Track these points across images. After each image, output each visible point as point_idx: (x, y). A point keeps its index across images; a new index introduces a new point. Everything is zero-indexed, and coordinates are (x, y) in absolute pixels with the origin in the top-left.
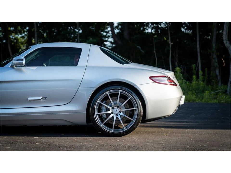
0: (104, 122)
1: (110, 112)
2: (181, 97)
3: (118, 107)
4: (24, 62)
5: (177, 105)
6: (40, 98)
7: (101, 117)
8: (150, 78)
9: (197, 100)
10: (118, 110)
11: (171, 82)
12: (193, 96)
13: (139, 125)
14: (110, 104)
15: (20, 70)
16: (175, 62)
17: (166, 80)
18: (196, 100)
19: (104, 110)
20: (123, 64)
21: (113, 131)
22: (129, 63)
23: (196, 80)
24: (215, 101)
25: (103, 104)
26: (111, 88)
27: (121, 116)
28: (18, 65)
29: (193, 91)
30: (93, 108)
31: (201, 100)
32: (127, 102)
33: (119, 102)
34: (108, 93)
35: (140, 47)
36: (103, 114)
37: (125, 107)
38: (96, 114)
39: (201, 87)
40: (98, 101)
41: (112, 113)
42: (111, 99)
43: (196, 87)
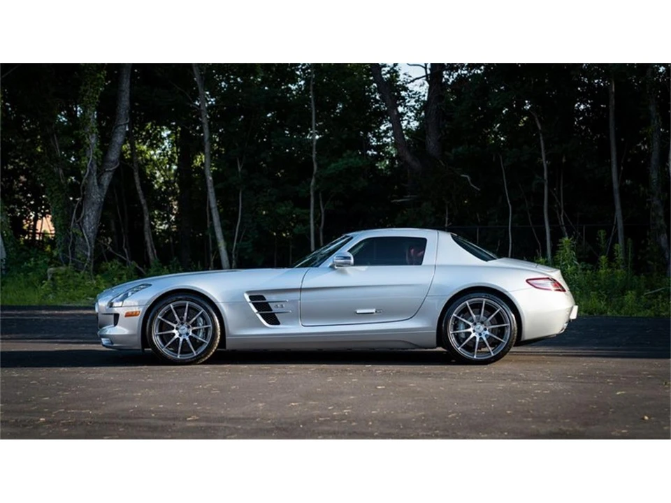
0: (462, 344)
1: (470, 330)
2: (572, 309)
3: (482, 323)
4: (352, 261)
5: (566, 320)
6: (374, 311)
7: (457, 337)
8: (527, 281)
9: (610, 312)
10: (482, 327)
11: (555, 286)
12: (600, 302)
13: (511, 350)
14: (470, 319)
15: (343, 272)
16: (558, 214)
17: (549, 284)
18: (606, 312)
19: (462, 328)
20: (486, 260)
21: (475, 357)
22: (495, 259)
23: (606, 265)
24: (649, 313)
25: (460, 318)
26: (472, 295)
27: (486, 335)
28: (340, 265)
29: (600, 291)
30: (447, 324)
31: (618, 311)
32: (495, 316)
33: (484, 315)
34: (467, 302)
35: (470, 176)
36: (461, 333)
37: (492, 323)
38: (451, 332)
39: (619, 281)
40: (454, 315)
41: (474, 331)
42: (471, 312)
43: (607, 281)
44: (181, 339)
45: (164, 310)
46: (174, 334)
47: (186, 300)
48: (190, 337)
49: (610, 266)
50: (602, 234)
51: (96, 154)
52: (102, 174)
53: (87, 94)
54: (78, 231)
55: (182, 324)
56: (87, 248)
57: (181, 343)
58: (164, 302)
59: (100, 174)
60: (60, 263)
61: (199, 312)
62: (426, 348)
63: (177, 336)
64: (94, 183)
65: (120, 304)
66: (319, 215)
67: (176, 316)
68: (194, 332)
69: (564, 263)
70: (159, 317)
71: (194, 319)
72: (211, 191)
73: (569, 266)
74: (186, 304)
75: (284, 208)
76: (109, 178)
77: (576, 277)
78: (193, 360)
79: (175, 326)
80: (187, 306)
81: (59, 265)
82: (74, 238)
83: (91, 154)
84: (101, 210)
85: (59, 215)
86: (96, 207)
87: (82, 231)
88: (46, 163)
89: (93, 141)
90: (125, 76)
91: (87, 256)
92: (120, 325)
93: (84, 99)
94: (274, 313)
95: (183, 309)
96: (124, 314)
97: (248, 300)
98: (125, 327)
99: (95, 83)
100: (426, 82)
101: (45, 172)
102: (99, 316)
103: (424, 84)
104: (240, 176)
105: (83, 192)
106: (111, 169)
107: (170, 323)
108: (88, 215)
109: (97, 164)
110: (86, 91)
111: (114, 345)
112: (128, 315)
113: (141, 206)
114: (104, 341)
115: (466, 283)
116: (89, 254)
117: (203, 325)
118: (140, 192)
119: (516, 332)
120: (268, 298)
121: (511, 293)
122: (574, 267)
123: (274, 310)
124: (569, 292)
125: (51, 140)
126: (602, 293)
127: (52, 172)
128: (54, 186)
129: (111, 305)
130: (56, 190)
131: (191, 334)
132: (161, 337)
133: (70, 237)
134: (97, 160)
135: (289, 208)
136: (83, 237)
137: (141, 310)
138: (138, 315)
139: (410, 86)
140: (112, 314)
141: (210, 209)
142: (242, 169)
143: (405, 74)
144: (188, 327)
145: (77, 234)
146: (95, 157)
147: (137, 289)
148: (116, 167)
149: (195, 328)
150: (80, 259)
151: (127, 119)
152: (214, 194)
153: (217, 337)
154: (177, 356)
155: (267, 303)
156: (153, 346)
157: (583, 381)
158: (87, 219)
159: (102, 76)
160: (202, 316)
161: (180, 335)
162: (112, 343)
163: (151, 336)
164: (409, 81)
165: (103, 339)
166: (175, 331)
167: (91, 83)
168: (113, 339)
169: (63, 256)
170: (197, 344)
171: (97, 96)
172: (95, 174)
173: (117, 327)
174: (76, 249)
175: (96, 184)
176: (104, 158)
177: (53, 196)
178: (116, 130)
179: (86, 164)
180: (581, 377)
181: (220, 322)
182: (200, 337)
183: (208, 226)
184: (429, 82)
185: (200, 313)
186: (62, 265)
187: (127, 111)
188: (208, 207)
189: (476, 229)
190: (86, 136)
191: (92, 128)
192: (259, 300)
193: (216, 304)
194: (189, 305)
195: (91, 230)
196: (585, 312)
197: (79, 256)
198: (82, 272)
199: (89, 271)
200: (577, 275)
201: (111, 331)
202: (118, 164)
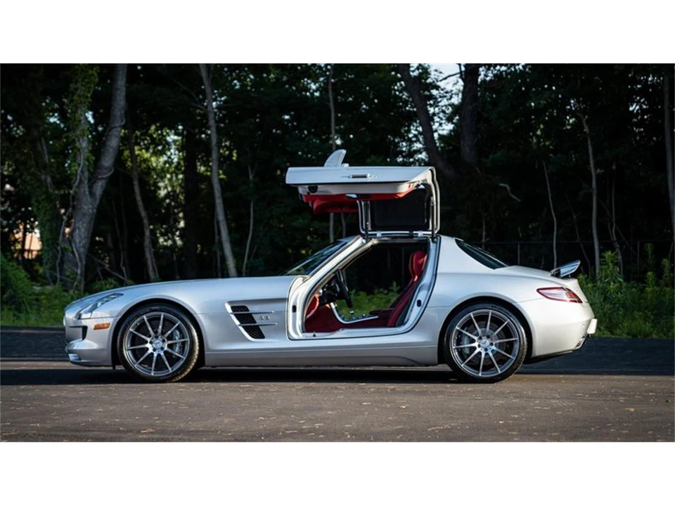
0: (465, 360)
1: (475, 344)
2: (589, 322)
3: (488, 337)
5: (582, 334)
7: (461, 352)
8: (538, 290)
9: (656, 334)
10: (488, 342)
11: (571, 296)
12: (645, 323)
14: (475, 333)
16: (609, 228)
18: (651, 334)
19: (465, 342)
20: (494, 268)
21: (480, 375)
22: (503, 266)
23: (654, 283)
25: (464, 332)
26: (476, 307)
27: (493, 351)
29: (646, 311)
30: (449, 338)
31: (665, 335)
32: (502, 329)
33: (490, 329)
34: (471, 314)
35: (510, 186)
36: (464, 348)
37: (499, 336)
38: (454, 347)
39: (668, 301)
40: (457, 328)
41: (479, 346)
42: (476, 325)
43: (654, 300)
44: (155, 355)
45: (137, 322)
46: (148, 349)
47: (161, 311)
48: (166, 353)
49: (658, 285)
50: (649, 248)
51: (87, 160)
52: (95, 182)
53: (78, 92)
54: (67, 246)
55: (157, 337)
56: (77, 264)
57: (155, 359)
58: (136, 314)
59: (92, 181)
60: (47, 282)
61: (175, 324)
62: (427, 365)
63: (151, 351)
64: (85, 191)
65: (89, 315)
66: (340, 228)
67: (150, 329)
68: (170, 346)
69: (606, 281)
70: (131, 330)
71: (169, 332)
72: (219, 202)
73: (612, 284)
74: (160, 315)
75: (301, 221)
76: (102, 187)
77: (619, 295)
78: (168, 377)
79: (149, 340)
80: (162, 317)
81: (46, 284)
82: (63, 253)
83: (81, 160)
84: (93, 222)
85: (47, 228)
86: (87, 219)
87: (71, 245)
88: (33, 170)
89: (84, 145)
90: (120, 72)
91: (77, 274)
92: (89, 339)
93: (75, 98)
94: (258, 326)
95: (157, 321)
96: (93, 327)
97: (230, 310)
98: (92, 340)
99: (87, 80)
100: (460, 81)
101: (31, 180)
102: (66, 329)
103: (458, 82)
104: (251, 185)
105: (73, 201)
106: (104, 176)
107: (143, 337)
108: (79, 228)
109: (89, 171)
110: (76, 89)
111: (82, 361)
112: (97, 327)
113: (141, 219)
114: (72, 357)
115: (471, 293)
116: (79, 272)
117: (180, 339)
118: (140, 203)
119: (526, 347)
120: (253, 309)
121: (521, 304)
122: (617, 285)
123: (258, 322)
124: (588, 304)
125: (39, 145)
126: (649, 314)
127: (39, 180)
128: (41, 195)
129: (79, 317)
130: (43, 200)
131: (166, 348)
132: (134, 351)
133: (58, 252)
134: (89, 166)
135: (306, 221)
136: (73, 252)
137: (111, 321)
138: (107, 327)
139: (441, 84)
140: (79, 327)
141: (218, 223)
142: (254, 177)
143: (436, 71)
144: (164, 341)
145: (66, 249)
146: (87, 163)
147: (108, 299)
148: (109, 174)
149: (170, 342)
150: (68, 277)
151: (122, 121)
152: (222, 206)
153: (195, 352)
154: (150, 373)
155: (251, 314)
156: (125, 363)
157: (593, 398)
158: (77, 232)
159: (94, 72)
160: (178, 328)
161: (154, 350)
162: (80, 359)
163: (122, 351)
164: (441, 78)
165: (70, 355)
166: (148, 345)
167: (83, 81)
168: (80, 354)
169: (50, 274)
170: (173, 360)
171: (89, 95)
172: (86, 182)
173: (86, 340)
174: (65, 266)
175: (87, 193)
176: (96, 164)
177: (40, 206)
178: (110, 133)
179: (76, 171)
180: (591, 395)
181: (198, 335)
182: (176, 352)
183: (216, 241)
184: (463, 80)
185: (177, 325)
186: (49, 284)
187: (123, 112)
188: (215, 221)
189: (517, 244)
190: (77, 139)
191: (83, 130)
192: (242, 312)
193: (194, 315)
194: (164, 316)
195: (81, 244)
196: (628, 334)
197: (68, 273)
198: (71, 292)
199: (79, 290)
200: (621, 293)
201: (80, 345)
202: (113, 170)
